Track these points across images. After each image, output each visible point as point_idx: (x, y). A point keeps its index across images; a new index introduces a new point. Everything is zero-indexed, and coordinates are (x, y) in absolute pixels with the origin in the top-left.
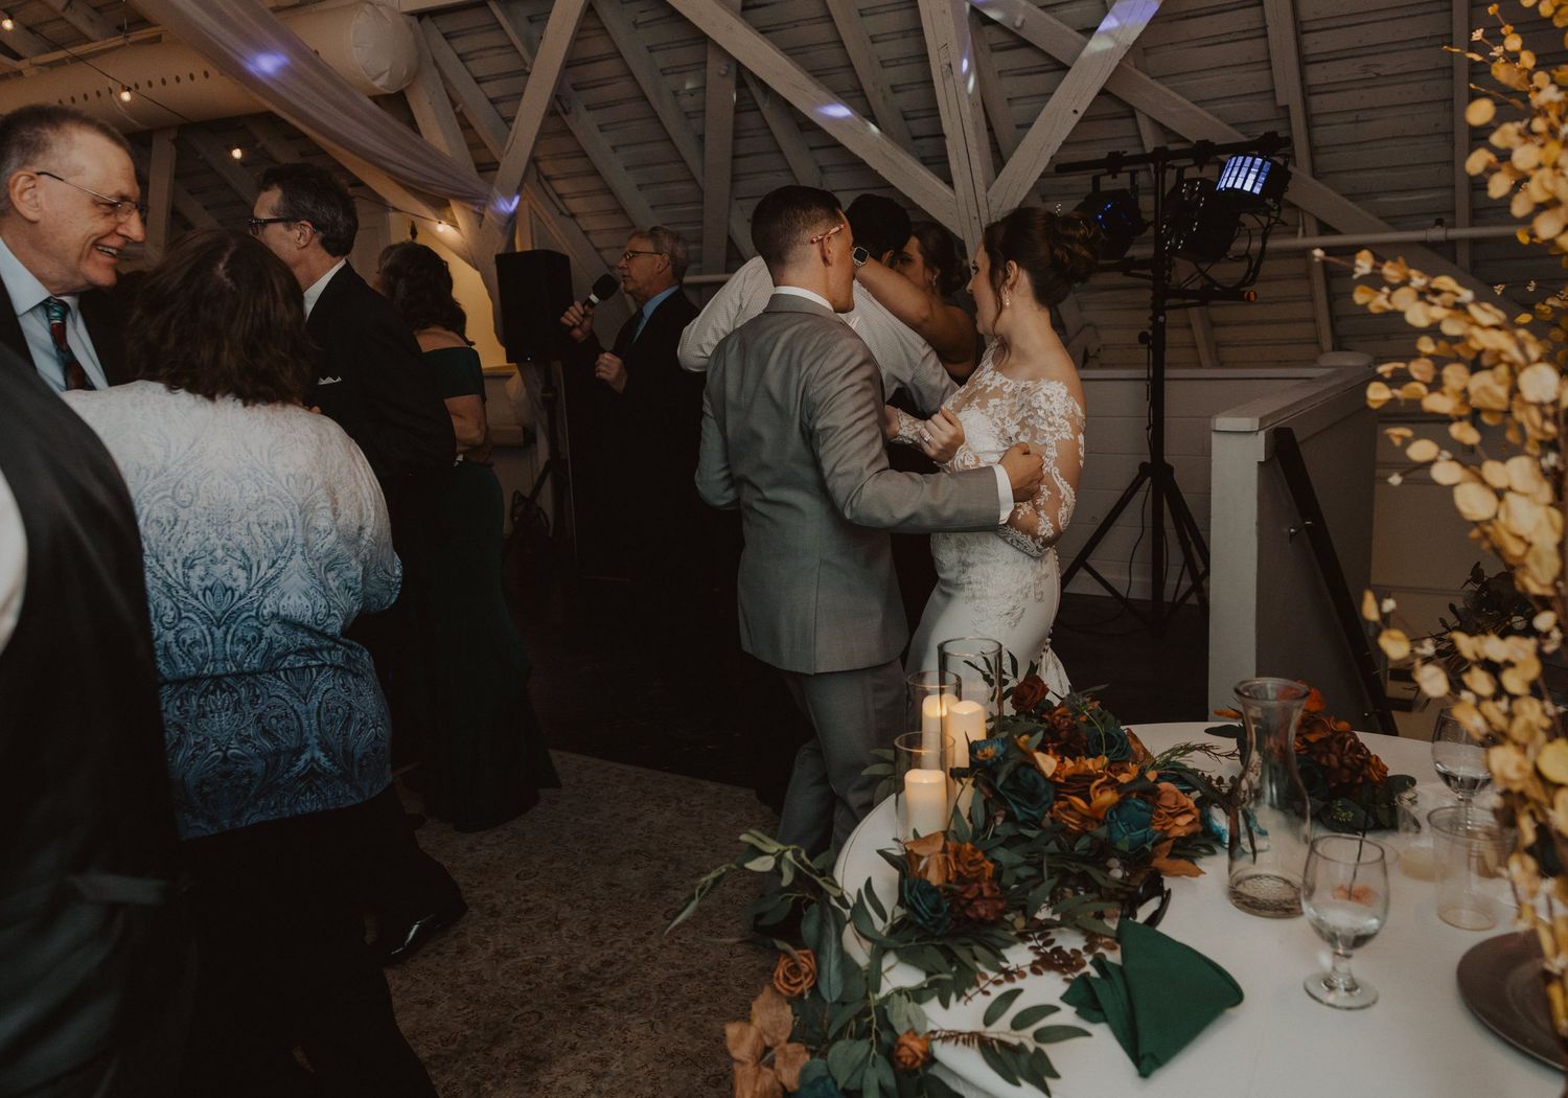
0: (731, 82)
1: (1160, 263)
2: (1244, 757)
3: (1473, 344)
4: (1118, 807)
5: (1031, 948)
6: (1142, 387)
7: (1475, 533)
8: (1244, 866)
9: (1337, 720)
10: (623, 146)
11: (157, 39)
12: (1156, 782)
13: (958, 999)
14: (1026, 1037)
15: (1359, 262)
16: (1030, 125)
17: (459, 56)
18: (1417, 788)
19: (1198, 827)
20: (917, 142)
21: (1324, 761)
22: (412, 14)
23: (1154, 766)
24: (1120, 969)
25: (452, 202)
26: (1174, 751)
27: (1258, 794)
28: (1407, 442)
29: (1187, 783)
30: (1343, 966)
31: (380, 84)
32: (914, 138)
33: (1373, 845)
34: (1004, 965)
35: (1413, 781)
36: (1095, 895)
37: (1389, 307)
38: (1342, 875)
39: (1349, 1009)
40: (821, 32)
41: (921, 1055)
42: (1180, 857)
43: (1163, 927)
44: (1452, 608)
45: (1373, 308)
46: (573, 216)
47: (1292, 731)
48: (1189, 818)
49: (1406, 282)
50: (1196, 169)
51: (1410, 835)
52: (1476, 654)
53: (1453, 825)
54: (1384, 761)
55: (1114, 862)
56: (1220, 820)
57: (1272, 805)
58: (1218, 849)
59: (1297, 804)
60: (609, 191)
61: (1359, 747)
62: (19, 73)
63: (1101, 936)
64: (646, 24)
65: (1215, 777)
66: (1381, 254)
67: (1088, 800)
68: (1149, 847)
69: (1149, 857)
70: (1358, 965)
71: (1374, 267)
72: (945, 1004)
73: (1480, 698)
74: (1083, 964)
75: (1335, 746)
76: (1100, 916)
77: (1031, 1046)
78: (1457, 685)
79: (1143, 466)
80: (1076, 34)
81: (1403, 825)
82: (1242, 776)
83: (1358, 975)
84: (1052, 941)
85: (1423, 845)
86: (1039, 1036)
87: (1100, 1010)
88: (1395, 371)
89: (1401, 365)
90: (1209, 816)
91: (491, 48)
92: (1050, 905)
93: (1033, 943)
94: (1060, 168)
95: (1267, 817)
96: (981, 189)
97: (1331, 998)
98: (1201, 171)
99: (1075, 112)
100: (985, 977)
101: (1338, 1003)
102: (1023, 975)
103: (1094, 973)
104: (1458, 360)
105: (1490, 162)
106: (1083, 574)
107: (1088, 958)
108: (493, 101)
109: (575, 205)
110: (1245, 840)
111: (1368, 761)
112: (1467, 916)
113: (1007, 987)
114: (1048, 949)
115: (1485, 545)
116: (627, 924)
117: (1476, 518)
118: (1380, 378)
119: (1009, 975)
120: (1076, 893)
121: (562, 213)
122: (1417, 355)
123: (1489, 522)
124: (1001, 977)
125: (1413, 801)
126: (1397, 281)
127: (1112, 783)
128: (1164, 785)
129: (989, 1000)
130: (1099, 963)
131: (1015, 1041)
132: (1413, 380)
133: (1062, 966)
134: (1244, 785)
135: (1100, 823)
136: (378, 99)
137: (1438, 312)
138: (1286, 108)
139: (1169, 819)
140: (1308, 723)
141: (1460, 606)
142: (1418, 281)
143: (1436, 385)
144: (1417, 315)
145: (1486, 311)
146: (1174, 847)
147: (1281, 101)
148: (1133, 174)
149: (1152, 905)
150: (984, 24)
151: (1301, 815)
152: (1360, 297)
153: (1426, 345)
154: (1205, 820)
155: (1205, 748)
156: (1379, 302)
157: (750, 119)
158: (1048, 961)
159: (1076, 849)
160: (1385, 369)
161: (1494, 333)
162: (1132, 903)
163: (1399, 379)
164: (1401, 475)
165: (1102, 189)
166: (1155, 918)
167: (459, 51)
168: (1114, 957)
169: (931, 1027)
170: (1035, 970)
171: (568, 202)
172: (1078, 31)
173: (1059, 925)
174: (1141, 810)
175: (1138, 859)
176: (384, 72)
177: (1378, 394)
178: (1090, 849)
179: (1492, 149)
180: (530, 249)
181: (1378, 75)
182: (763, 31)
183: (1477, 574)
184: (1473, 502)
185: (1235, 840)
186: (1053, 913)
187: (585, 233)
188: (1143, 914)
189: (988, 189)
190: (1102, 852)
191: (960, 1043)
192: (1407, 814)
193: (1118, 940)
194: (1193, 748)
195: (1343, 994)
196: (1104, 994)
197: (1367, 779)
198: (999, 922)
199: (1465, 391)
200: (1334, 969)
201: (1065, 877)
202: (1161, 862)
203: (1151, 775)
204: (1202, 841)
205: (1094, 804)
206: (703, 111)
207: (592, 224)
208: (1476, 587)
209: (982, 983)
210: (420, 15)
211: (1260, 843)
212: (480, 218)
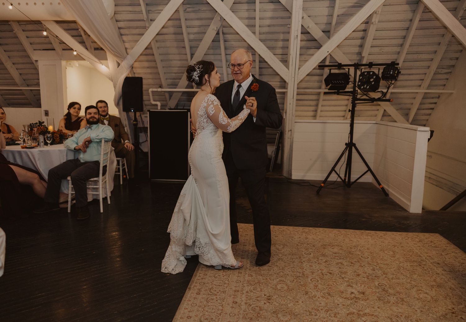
60: (154, 61)
79: (347, 143)
94: (319, 66)
98: (370, 69)
99: (328, 52)
181: (383, 52)
189: (299, 69)
212: (119, 65)
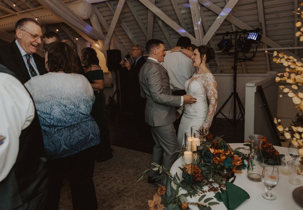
0: (153, 18)
1: (236, 53)
2: (251, 150)
3: (297, 70)
4: (226, 159)
5: (208, 187)
6: (232, 77)
7: (297, 107)
8: (250, 171)
9: (269, 143)
10: (132, 29)
11: (42, 8)
12: (233, 155)
13: (194, 196)
14: (207, 204)
15: (274, 53)
16: (210, 26)
17: (100, 12)
18: (285, 157)
19: (242, 164)
20: (189, 29)
21: (267, 151)
22: (91, 4)
23: (233, 151)
24: (226, 191)
25: (98, 40)
26: (237, 149)
27: (253, 157)
28: (283, 89)
29: (239, 155)
30: (270, 191)
31: (85, 17)
32: (188, 28)
33: (276, 168)
34: (203, 190)
35: (284, 156)
36: (221, 177)
37: (280, 62)
38: (270, 173)
39: (271, 200)
40: (170, 8)
41: (186, 207)
42: (238, 169)
43: (234, 183)
44: (293, 121)
45: (277, 62)
46: (122, 43)
47: (260, 145)
48: (240, 162)
49: (283, 57)
50: (243, 35)
51: (284, 166)
52: (296, 131)
53: (292, 164)
54: (279, 151)
55: (225, 170)
56: (246, 162)
57: (256, 160)
58: (245, 168)
59: (261, 160)
60: (129, 38)
61: (273, 149)
62: (16, 15)
63: (222, 185)
64: (137, 6)
65: (245, 154)
66: (278, 52)
67: (220, 158)
68: (232, 167)
69: (232, 169)
70: (273, 191)
71: (277, 54)
72: (191, 197)
73: (297, 139)
74: (218, 190)
75: (269, 148)
76: (222, 181)
77: (208, 206)
78: (293, 137)
79: (232, 93)
80: (220, 8)
81: (282, 164)
82: (250, 154)
83: (273, 193)
84: (212, 185)
85: (286, 168)
86: (209, 204)
87: (222, 199)
88: (281, 75)
89: (282, 74)
90: (244, 162)
91: (107, 10)
92: (212, 178)
93: (209, 186)
94: (216, 34)
95: (255, 162)
96: (201, 38)
97: (267, 198)
99: (220, 24)
100: (199, 192)
101: (269, 199)
102: (206, 192)
103: (220, 192)
104: (294, 73)
105: (300, 34)
106: (220, 114)
107: (219, 189)
108: (107, 21)
109: (122, 41)
110: (251, 166)
111: (276, 151)
112: (294, 182)
113: (203, 194)
114: (211, 187)
115: (299, 109)
116: (129, 180)
117: (297, 104)
118: (278, 76)
119: (204, 192)
120: (217, 176)
121: (119, 42)
122: (285, 72)
123: (299, 105)
124: (202, 192)
125: (284, 159)
126: (282, 57)
127: (225, 155)
128: (235, 155)
129: (200, 197)
130: (222, 190)
131: (205, 205)
132: (285, 77)
133: (215, 190)
134: (251, 155)
135: (222, 162)
136: (85, 20)
137: (290, 63)
138: (261, 23)
139: (236, 162)
140: (264, 143)
141: (294, 121)
142: (286, 57)
143: (289, 77)
144: (286, 64)
145: (299, 63)
146: (237, 167)
147: (260, 22)
148: (231, 36)
149: (232, 179)
150: (202, 6)
151: (262, 162)
152: (274, 60)
153: (287, 70)
154: (243, 162)
155: (243, 148)
156: (278, 61)
157: (156, 25)
158: (212, 189)
159: (217, 167)
160: (279, 74)
161: (301, 68)
162: (228, 178)
163: (282, 76)
164: (282, 95)
165: (225, 39)
166: (233, 181)
167: (100, 11)
168: (224, 189)
169: (188, 202)
170: (209, 191)
171: (121, 40)
172: (221, 8)
173: (214, 182)
174: (230, 160)
175: (230, 170)
176: (86, 15)
177: (278, 79)
178: (220, 168)
179: (301, 31)
180: (113, 49)
181: (280, 17)
182: (159, 8)
183: (298, 115)
184: (296, 101)
185: (249, 166)
186: (213, 180)
187: (124, 46)
188: (230, 180)
189: (202, 39)
190: (223, 168)
191: (194, 205)
192: (283, 162)
193: (225, 185)
194: (241, 148)
195: (270, 197)
196: (222, 196)
197: (275, 155)
198: (202, 181)
199: (295, 79)
200: (268, 192)
201: (215, 173)
202: (234, 170)
203: (232, 153)
204: (242, 166)
205: (221, 158)
206: (147, 23)
207: (125, 44)
208: (297, 118)
209: (198, 193)
210: (93, 4)
211: (254, 167)
212: (104, 43)
